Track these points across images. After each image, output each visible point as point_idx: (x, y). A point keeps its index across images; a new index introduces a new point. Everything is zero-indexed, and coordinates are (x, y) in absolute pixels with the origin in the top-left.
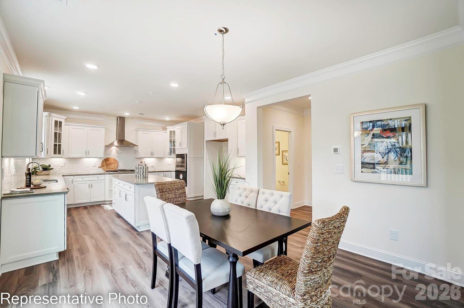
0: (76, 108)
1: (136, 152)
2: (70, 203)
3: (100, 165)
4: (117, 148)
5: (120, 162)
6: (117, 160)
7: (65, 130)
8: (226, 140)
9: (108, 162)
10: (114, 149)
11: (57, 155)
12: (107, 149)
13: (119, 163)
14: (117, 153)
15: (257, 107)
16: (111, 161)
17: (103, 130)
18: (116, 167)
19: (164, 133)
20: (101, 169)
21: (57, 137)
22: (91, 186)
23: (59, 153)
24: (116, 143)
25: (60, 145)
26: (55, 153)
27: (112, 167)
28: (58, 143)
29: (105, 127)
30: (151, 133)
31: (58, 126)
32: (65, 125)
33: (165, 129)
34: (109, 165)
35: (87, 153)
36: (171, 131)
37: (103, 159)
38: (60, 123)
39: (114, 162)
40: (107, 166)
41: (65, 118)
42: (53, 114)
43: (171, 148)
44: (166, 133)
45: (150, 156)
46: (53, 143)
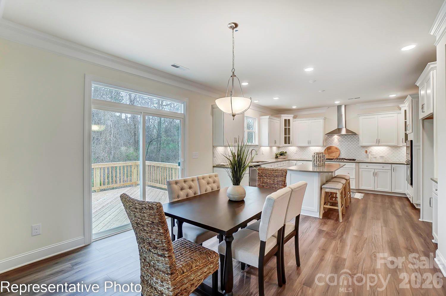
0: (294, 107)
4: (339, 137)
7: (295, 125)
9: (330, 151)
10: (336, 138)
11: (287, 145)
12: (330, 139)
13: (341, 152)
14: (339, 141)
16: (333, 149)
18: (337, 155)
19: (396, 115)
21: (287, 131)
23: (289, 143)
25: (289, 137)
26: (285, 143)
27: (334, 155)
28: (287, 136)
29: (324, 118)
30: (376, 116)
31: (287, 122)
32: (293, 121)
33: (400, 109)
34: (330, 153)
35: (309, 142)
36: (405, 111)
37: (325, 148)
38: (289, 120)
39: (336, 150)
40: (329, 153)
41: (292, 116)
42: (282, 115)
43: (406, 133)
44: (400, 113)
45: (374, 144)
46: (283, 136)
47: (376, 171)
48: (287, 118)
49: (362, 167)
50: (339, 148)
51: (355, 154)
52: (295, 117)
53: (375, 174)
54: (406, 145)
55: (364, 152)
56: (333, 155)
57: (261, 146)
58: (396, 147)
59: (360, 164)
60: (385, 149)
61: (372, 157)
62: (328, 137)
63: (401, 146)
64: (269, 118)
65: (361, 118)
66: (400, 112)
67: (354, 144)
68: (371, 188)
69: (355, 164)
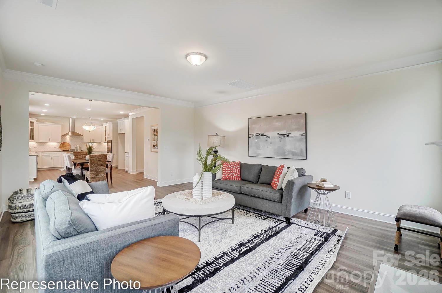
0: (42, 115)
1: (82, 139)
2: (39, 167)
3: (59, 147)
4: (70, 137)
5: (72, 145)
7: (37, 126)
8: (125, 133)
9: (64, 145)
10: (68, 137)
11: (32, 141)
12: (64, 137)
14: (70, 139)
15: (133, 119)
16: (66, 144)
17: (60, 126)
18: (69, 148)
19: (101, 128)
20: (59, 149)
21: (32, 130)
22: (52, 158)
23: (33, 139)
24: (70, 134)
25: (33, 135)
26: (30, 139)
27: (67, 148)
29: (62, 124)
32: (36, 124)
33: (102, 125)
35: (50, 140)
36: (106, 127)
37: (61, 143)
39: (68, 145)
40: (63, 147)
41: (36, 119)
43: (105, 137)
44: (103, 127)
48: (32, 121)
50: (70, 143)
52: (38, 121)
67: (79, 141)
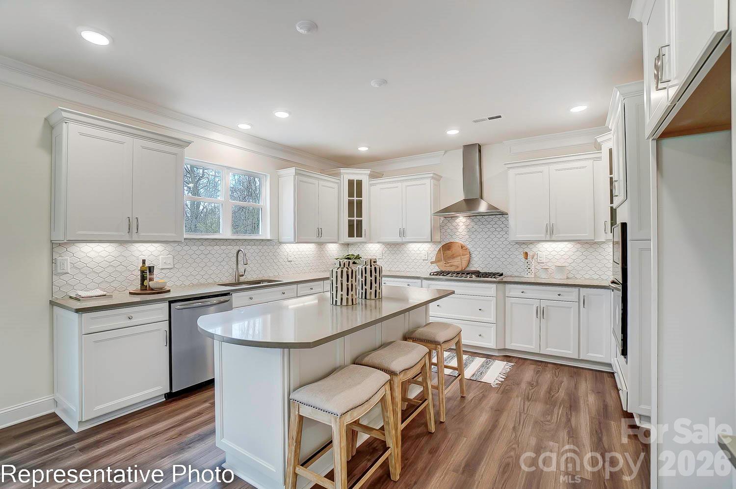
3: (434, 259)
4: (468, 221)
5: (475, 253)
6: (469, 247)
7: (374, 192)
9: (449, 252)
11: (355, 239)
12: (449, 224)
13: (473, 256)
14: (470, 231)
16: (456, 250)
17: (429, 183)
18: (464, 264)
19: (590, 162)
21: (355, 207)
23: (359, 235)
25: (359, 222)
26: (351, 235)
27: (458, 263)
28: (355, 219)
29: (432, 175)
30: (545, 168)
31: (355, 188)
32: (371, 185)
33: (598, 147)
34: (449, 258)
35: (402, 233)
36: (611, 151)
37: (440, 246)
38: (359, 183)
39: (461, 251)
40: (447, 259)
41: (368, 172)
42: (343, 170)
43: (612, 208)
44: (599, 159)
45: (542, 236)
46: (345, 218)
47: (544, 304)
48: (355, 178)
49: (512, 294)
50: (468, 245)
51: (503, 260)
52: (373, 176)
53: (541, 313)
54: (611, 237)
55: (522, 257)
56: (456, 264)
57: (281, 243)
58: (590, 244)
59: (508, 286)
60: (568, 249)
61: (539, 267)
62: (446, 221)
63: (604, 242)
64: (297, 174)
65: (512, 172)
66: (598, 155)
67: (499, 236)
68: (532, 347)
69: (494, 286)
